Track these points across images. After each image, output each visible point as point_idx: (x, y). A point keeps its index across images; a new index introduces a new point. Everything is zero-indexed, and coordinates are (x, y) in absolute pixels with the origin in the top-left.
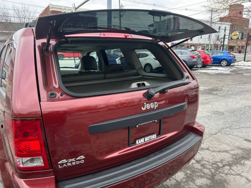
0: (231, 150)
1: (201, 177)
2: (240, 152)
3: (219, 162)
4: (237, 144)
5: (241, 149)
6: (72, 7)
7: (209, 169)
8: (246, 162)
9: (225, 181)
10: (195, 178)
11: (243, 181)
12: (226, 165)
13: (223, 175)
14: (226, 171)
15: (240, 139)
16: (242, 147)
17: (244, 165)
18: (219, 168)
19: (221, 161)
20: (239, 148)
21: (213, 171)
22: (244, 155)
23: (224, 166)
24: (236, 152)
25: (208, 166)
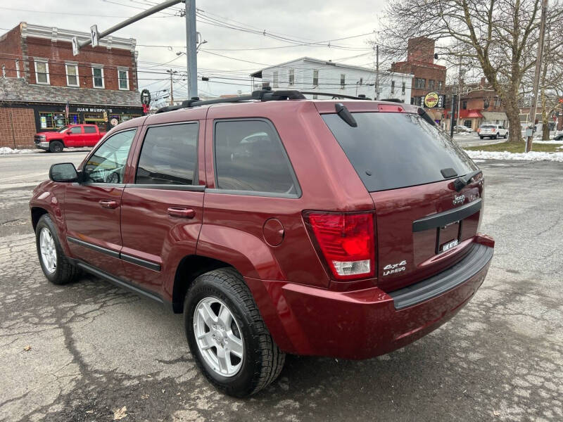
0: (495, 286)
1: (472, 321)
2: (508, 286)
3: (485, 301)
4: (499, 277)
5: (508, 283)
6: (90, 32)
7: (477, 311)
8: (523, 298)
9: (506, 322)
10: (464, 324)
11: (529, 320)
12: (497, 304)
13: (499, 316)
14: (501, 311)
15: (500, 271)
16: (508, 280)
17: (521, 302)
18: (489, 308)
19: (489, 300)
20: (504, 282)
21: (484, 313)
22: (516, 291)
23: (495, 306)
24: (503, 287)
25: (473, 308)
